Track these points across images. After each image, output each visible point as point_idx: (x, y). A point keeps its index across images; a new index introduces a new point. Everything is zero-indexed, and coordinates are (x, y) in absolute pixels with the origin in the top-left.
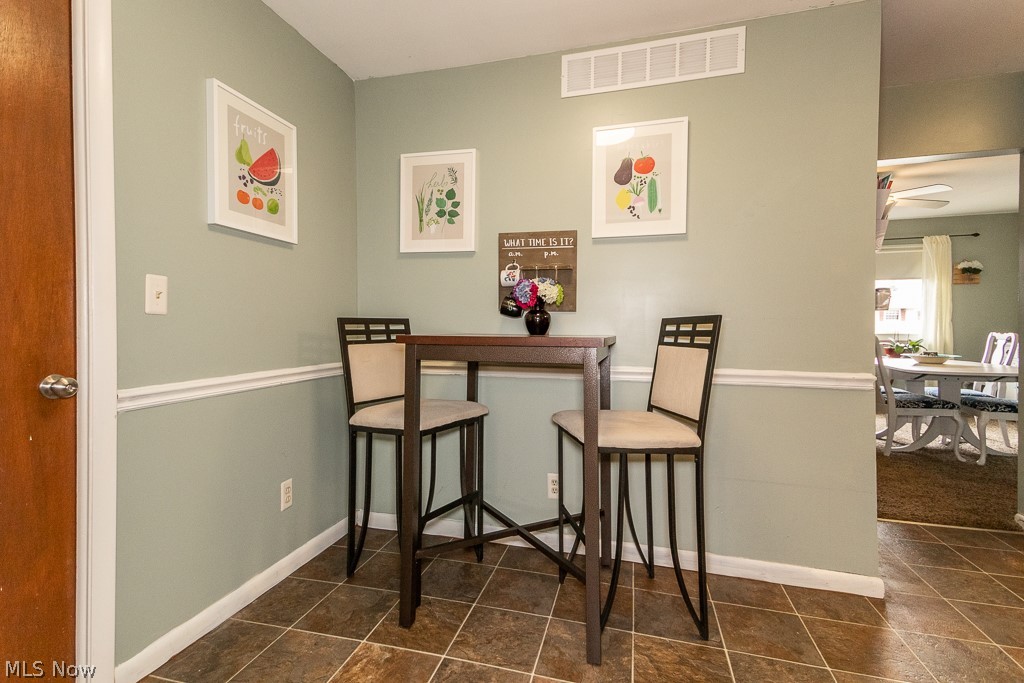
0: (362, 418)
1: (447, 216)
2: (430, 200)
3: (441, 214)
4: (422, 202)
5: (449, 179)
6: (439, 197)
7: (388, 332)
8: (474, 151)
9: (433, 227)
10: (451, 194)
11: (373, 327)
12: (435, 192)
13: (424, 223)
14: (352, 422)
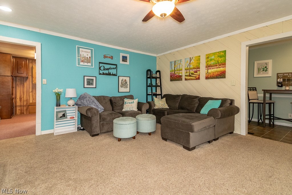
0: (251, 101)
1: (265, 71)
2: (261, 68)
3: (263, 70)
4: (259, 69)
5: (265, 65)
6: (263, 68)
7: (250, 89)
8: (271, 60)
9: (262, 73)
10: (266, 67)
11: (251, 89)
12: (262, 67)
13: (260, 72)
14: (250, 102)
